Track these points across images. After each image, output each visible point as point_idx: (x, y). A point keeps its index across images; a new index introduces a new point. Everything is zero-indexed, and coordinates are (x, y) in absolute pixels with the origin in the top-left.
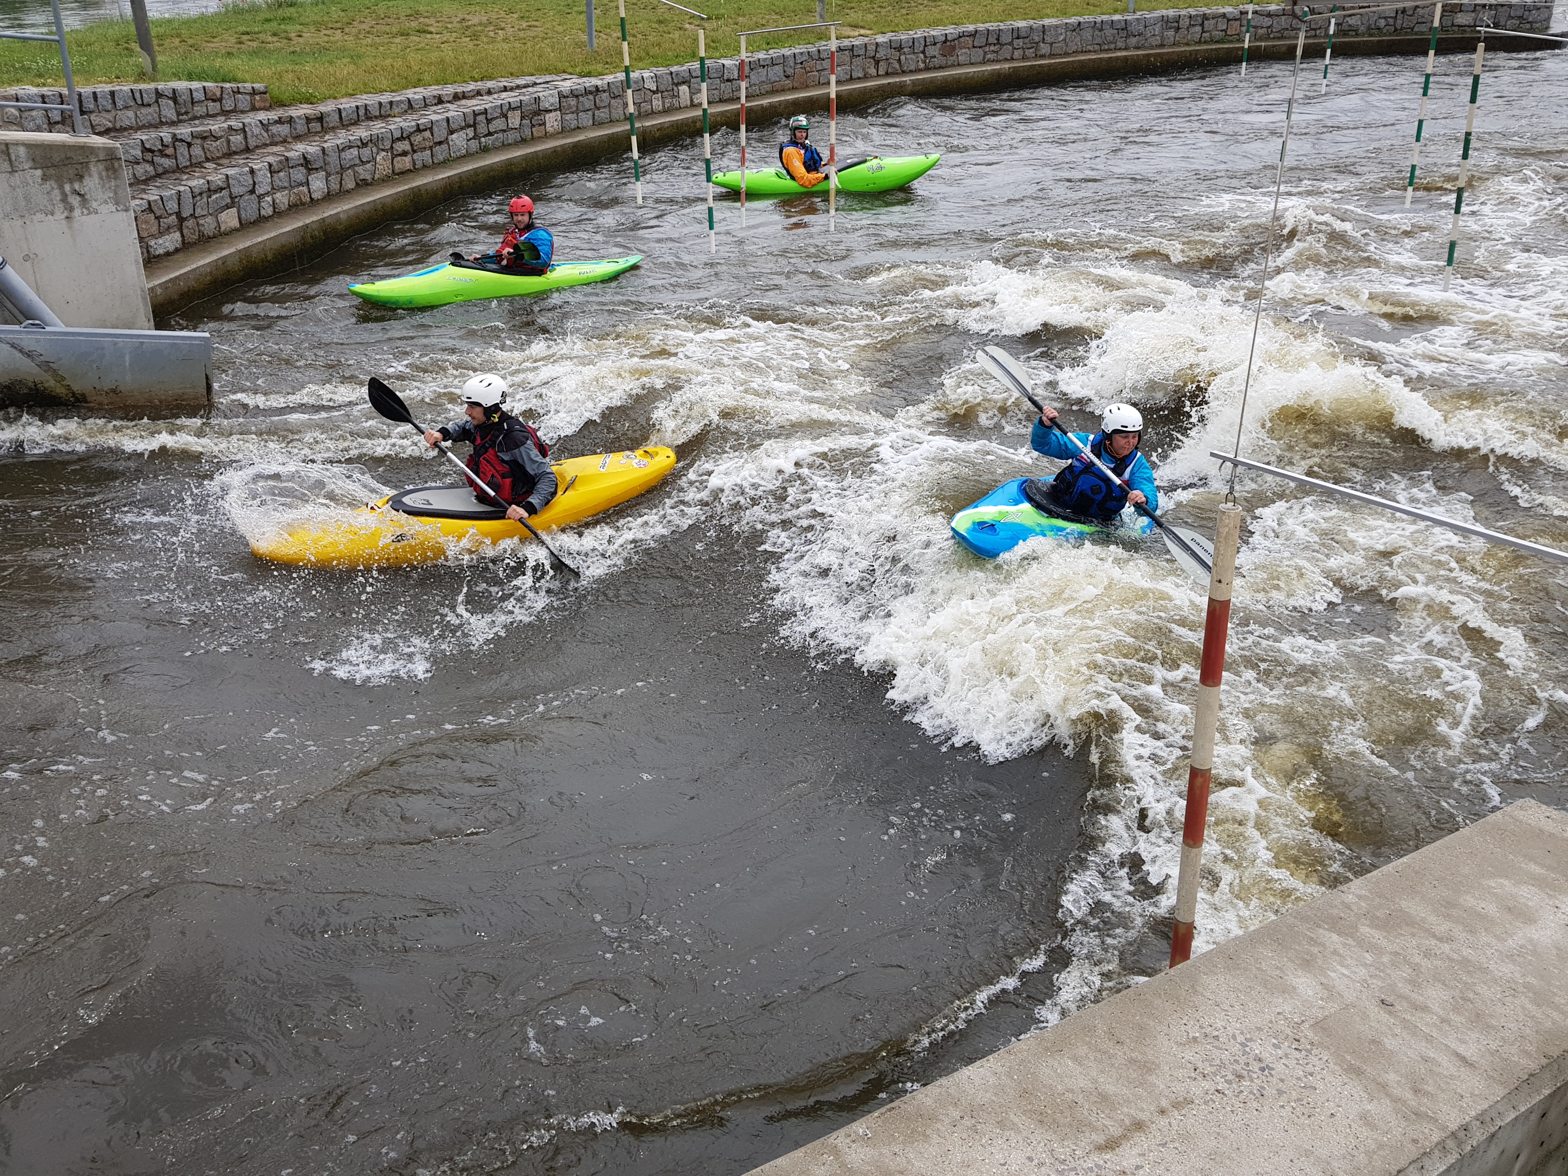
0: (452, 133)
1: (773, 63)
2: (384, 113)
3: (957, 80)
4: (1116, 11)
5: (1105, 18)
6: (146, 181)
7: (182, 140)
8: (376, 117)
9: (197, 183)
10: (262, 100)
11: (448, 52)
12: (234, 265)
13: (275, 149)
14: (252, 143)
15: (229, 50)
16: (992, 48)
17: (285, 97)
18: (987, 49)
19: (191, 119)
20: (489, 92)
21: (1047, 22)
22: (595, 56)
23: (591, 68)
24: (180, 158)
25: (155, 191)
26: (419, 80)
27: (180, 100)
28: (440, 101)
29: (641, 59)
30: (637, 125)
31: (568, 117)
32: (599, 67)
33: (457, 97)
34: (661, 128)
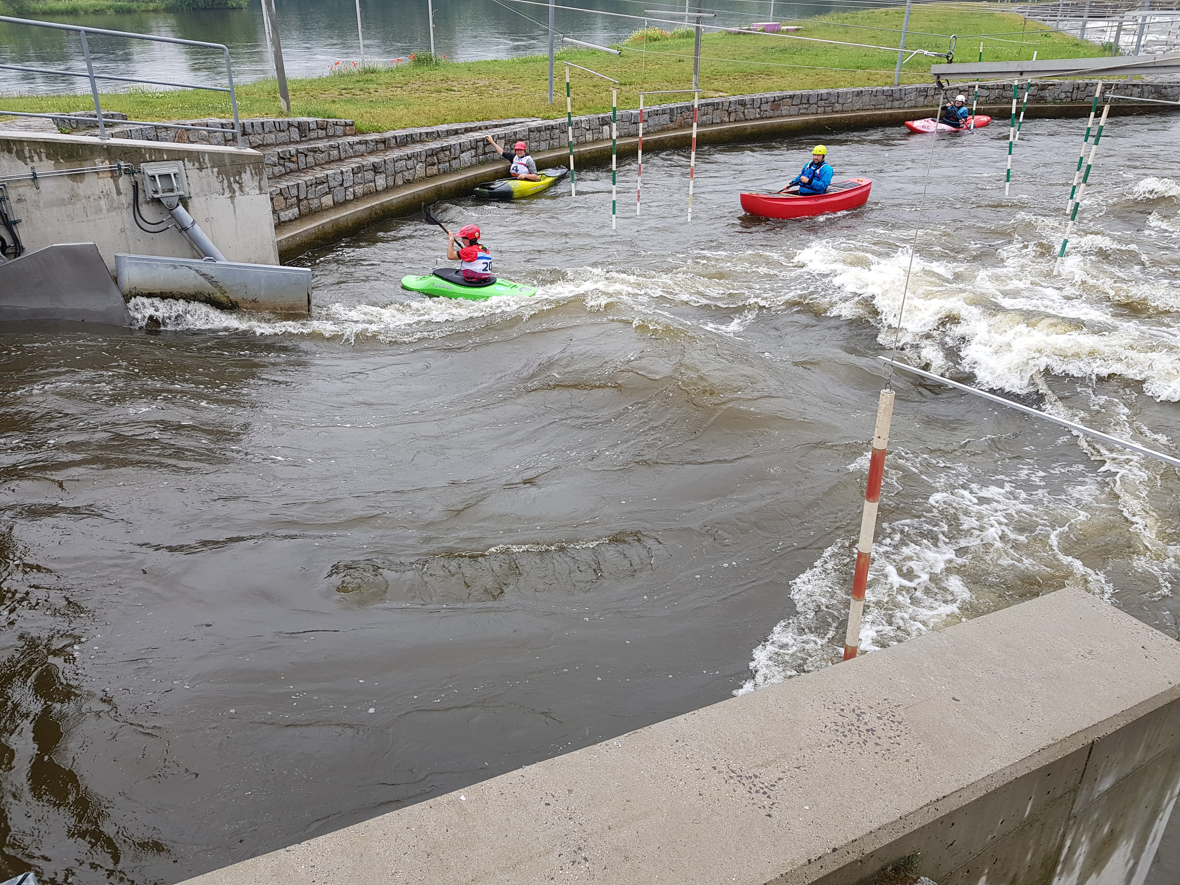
0: (462, 152)
1: (664, 112)
2: (420, 139)
3: (781, 126)
4: (886, 84)
5: (879, 88)
6: (280, 177)
7: (302, 153)
8: (418, 142)
9: (309, 177)
10: (350, 130)
11: (464, 103)
12: (330, 228)
13: (357, 159)
14: (343, 155)
15: (333, 99)
16: (804, 106)
17: (363, 128)
18: (801, 106)
19: (308, 140)
20: (487, 128)
21: (840, 90)
22: (552, 107)
23: (549, 114)
24: (300, 163)
25: (285, 183)
26: (445, 120)
27: (302, 129)
28: (456, 132)
29: (579, 109)
30: (575, 150)
32: (555, 114)
33: (467, 130)
34: (590, 152)
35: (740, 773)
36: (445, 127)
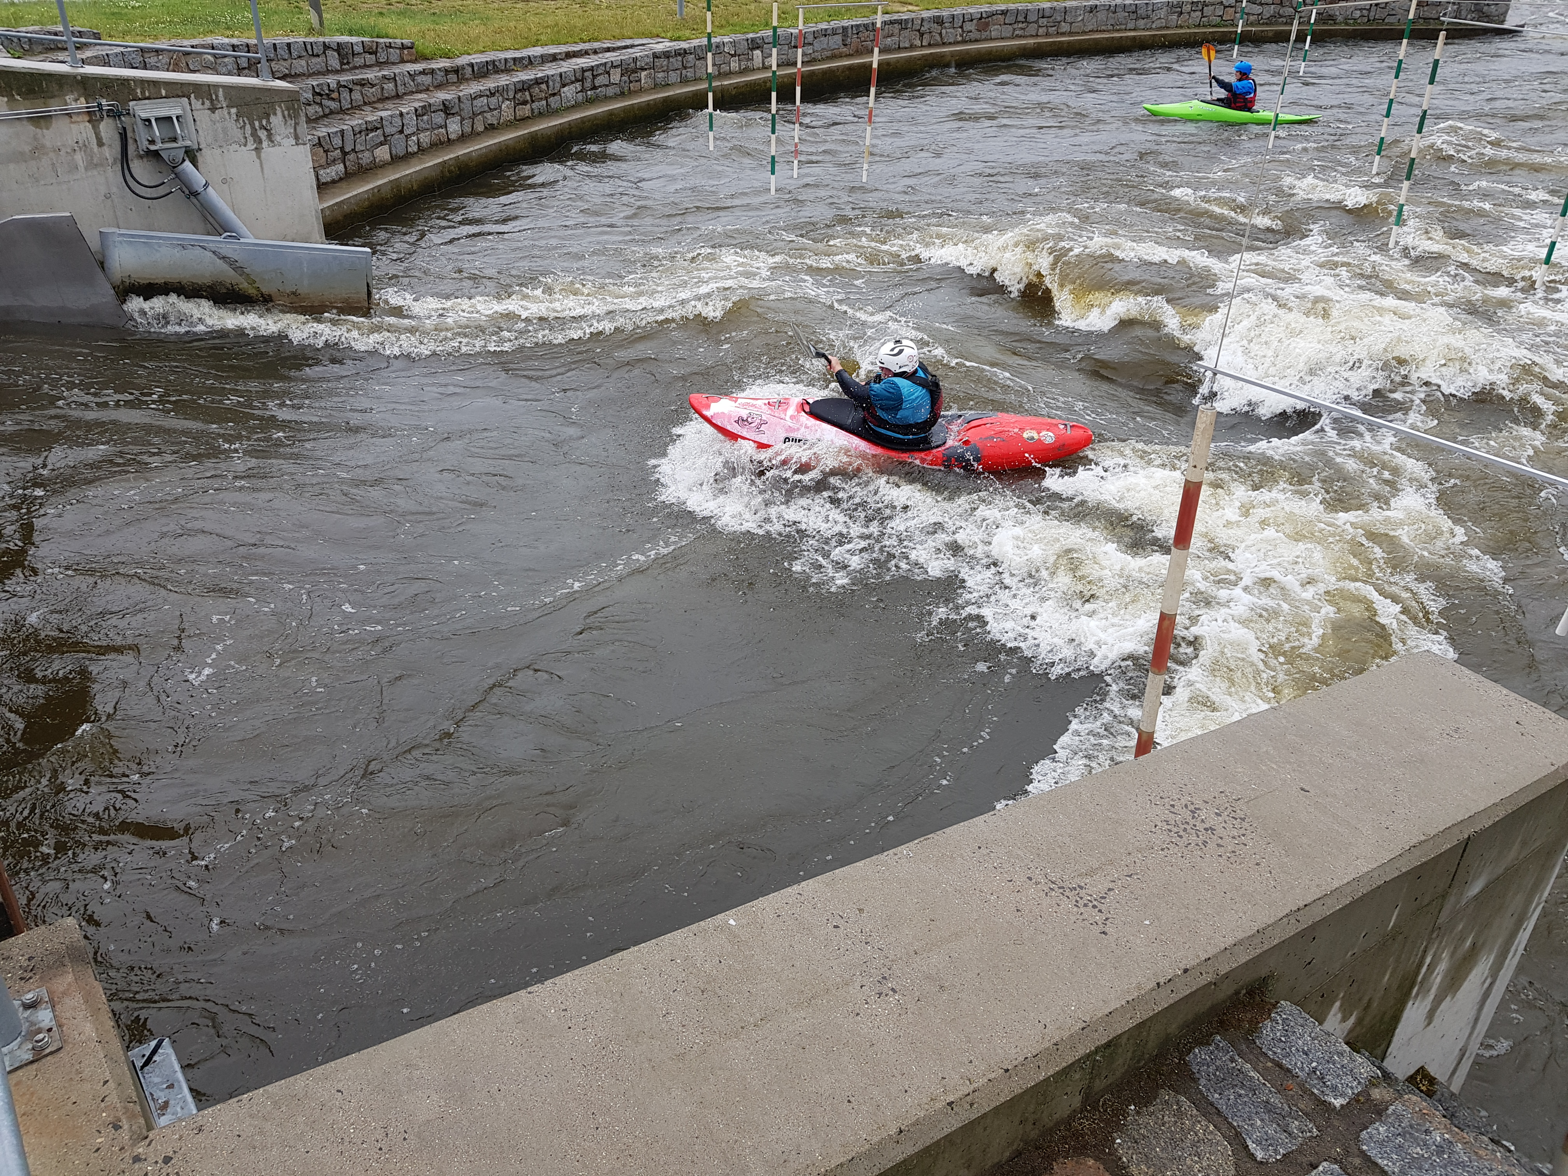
0: (564, 86)
1: (834, 32)
2: (506, 69)
3: (992, 52)
6: (316, 120)
7: (345, 86)
8: (502, 71)
9: (356, 121)
10: (409, 54)
11: (561, 17)
12: (386, 193)
13: (420, 96)
14: (401, 90)
15: (384, 11)
16: (1020, 25)
17: (427, 52)
18: (1016, 25)
19: (352, 69)
20: (595, 52)
21: (1068, 4)
22: (684, 23)
23: (680, 33)
24: (343, 101)
25: (325, 129)
26: (538, 40)
27: (343, 52)
28: (554, 58)
29: (722, 27)
30: (715, 84)
31: (660, 75)
32: (687, 33)
33: (569, 55)
34: (736, 86)
35: (1062, 884)
36: (538, 51)
